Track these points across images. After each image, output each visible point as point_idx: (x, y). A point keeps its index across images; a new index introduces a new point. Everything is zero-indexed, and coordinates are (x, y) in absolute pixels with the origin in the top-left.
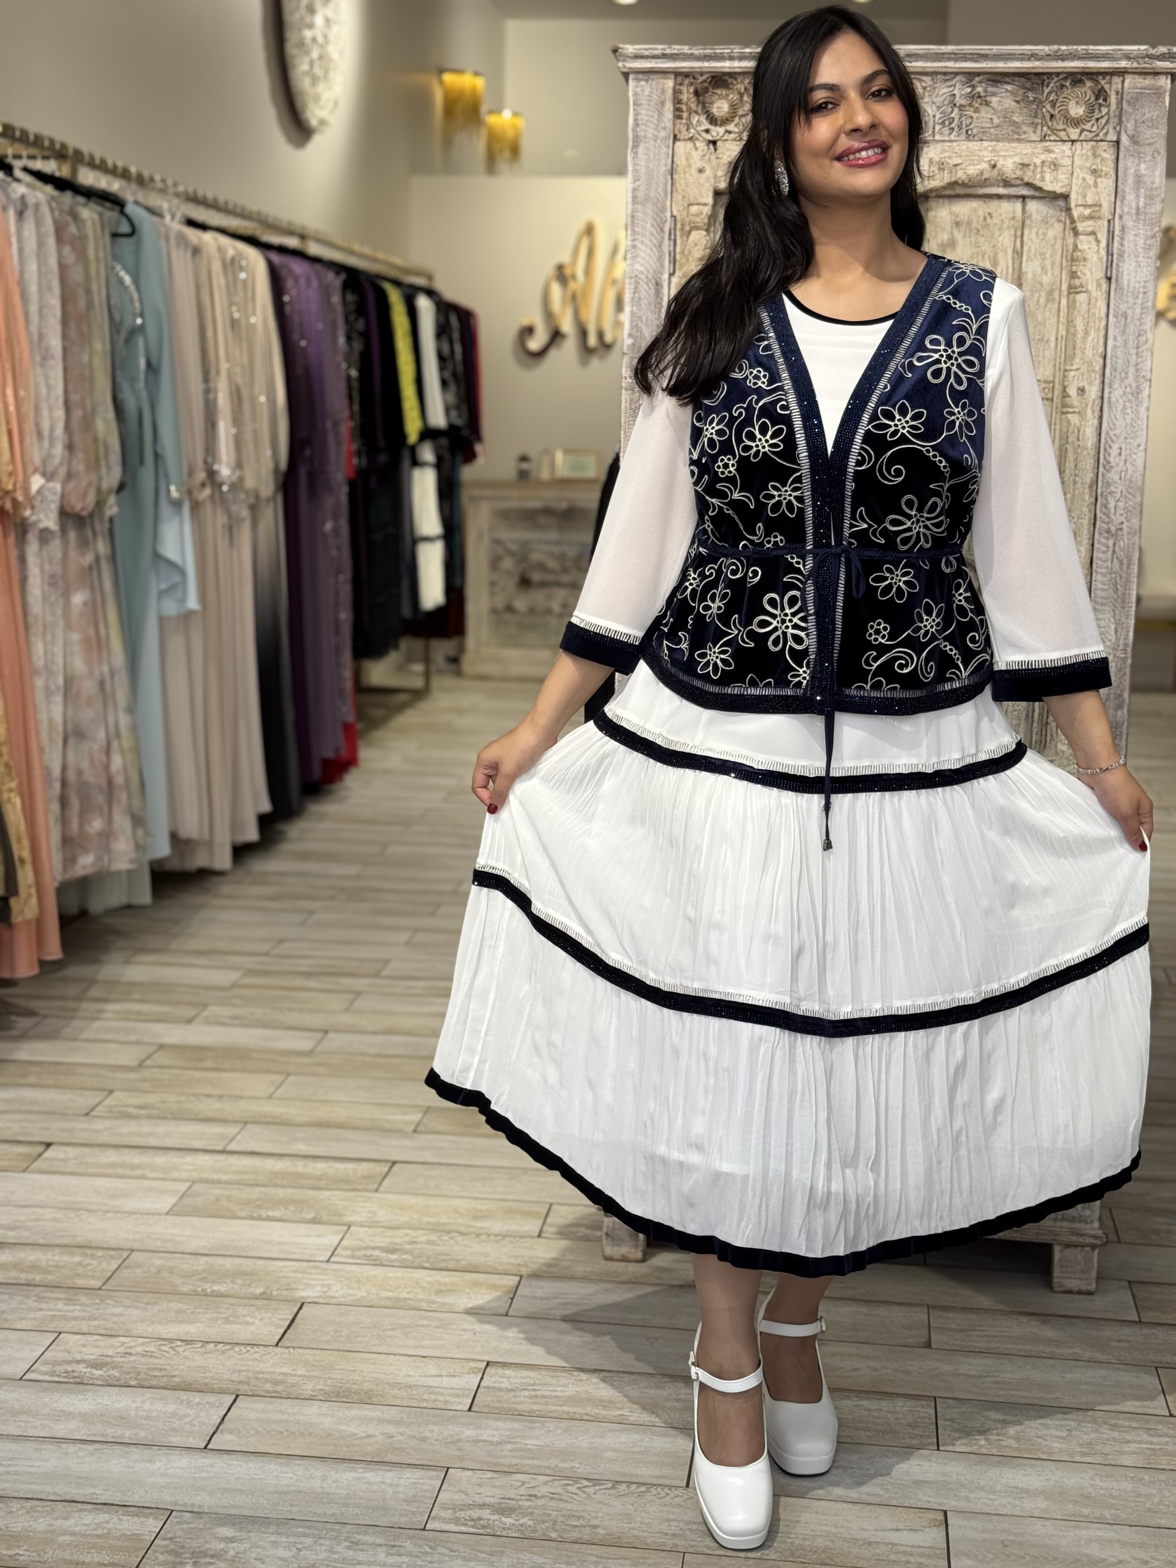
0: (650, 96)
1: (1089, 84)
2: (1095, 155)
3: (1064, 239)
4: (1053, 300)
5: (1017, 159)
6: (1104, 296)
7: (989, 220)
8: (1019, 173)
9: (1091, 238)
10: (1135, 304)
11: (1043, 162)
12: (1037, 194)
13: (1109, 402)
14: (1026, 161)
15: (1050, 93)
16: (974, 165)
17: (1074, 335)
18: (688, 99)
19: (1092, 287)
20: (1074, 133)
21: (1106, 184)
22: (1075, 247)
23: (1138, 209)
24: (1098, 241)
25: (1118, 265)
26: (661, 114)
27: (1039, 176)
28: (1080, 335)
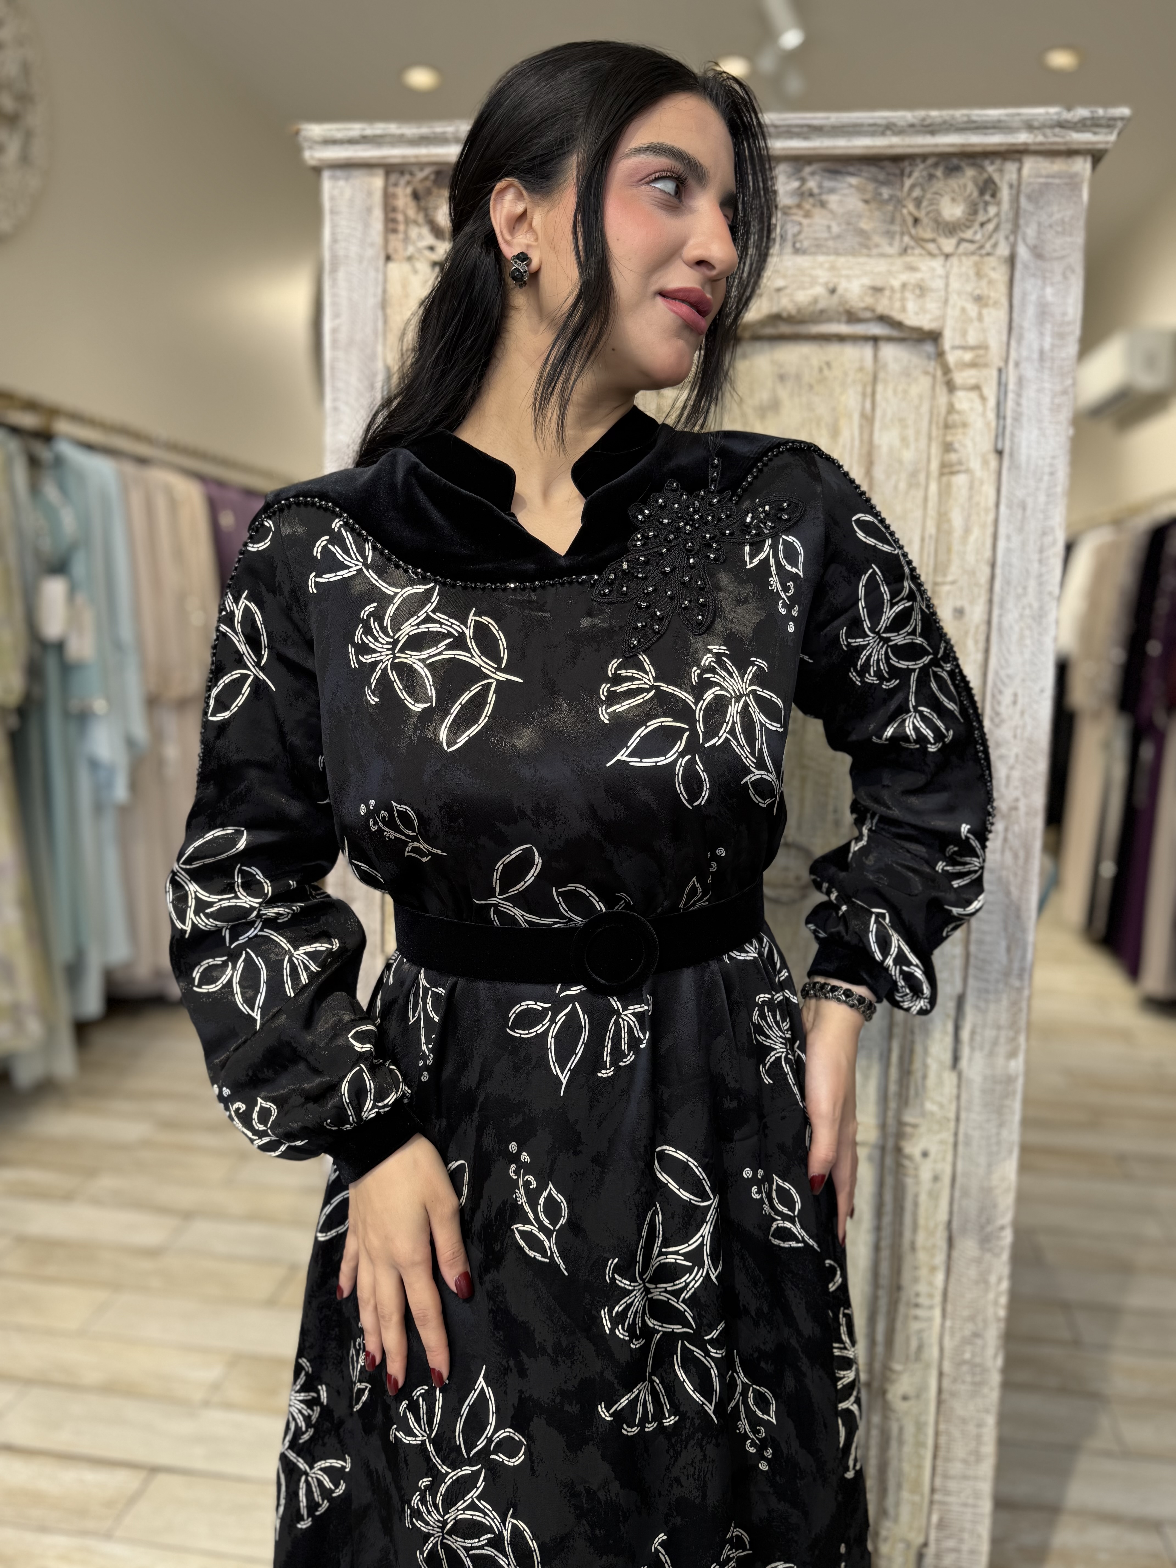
0: (351, 200)
1: (970, 172)
2: (979, 275)
3: (933, 397)
4: (918, 485)
5: (867, 281)
6: (993, 477)
7: (826, 372)
8: (869, 301)
9: (974, 395)
10: (1037, 489)
11: (904, 286)
12: (895, 333)
13: (1000, 629)
14: (879, 283)
15: (913, 187)
16: (804, 288)
17: (949, 533)
18: (406, 204)
19: (975, 464)
20: (948, 244)
21: (996, 317)
22: (951, 409)
23: (1042, 352)
24: (983, 398)
25: (1012, 434)
26: (367, 225)
27: (897, 305)
28: (957, 533)
